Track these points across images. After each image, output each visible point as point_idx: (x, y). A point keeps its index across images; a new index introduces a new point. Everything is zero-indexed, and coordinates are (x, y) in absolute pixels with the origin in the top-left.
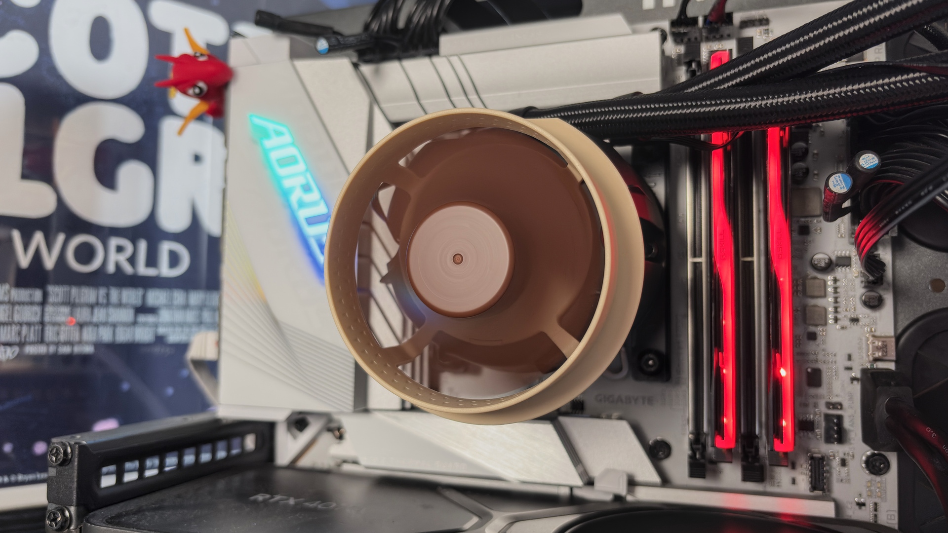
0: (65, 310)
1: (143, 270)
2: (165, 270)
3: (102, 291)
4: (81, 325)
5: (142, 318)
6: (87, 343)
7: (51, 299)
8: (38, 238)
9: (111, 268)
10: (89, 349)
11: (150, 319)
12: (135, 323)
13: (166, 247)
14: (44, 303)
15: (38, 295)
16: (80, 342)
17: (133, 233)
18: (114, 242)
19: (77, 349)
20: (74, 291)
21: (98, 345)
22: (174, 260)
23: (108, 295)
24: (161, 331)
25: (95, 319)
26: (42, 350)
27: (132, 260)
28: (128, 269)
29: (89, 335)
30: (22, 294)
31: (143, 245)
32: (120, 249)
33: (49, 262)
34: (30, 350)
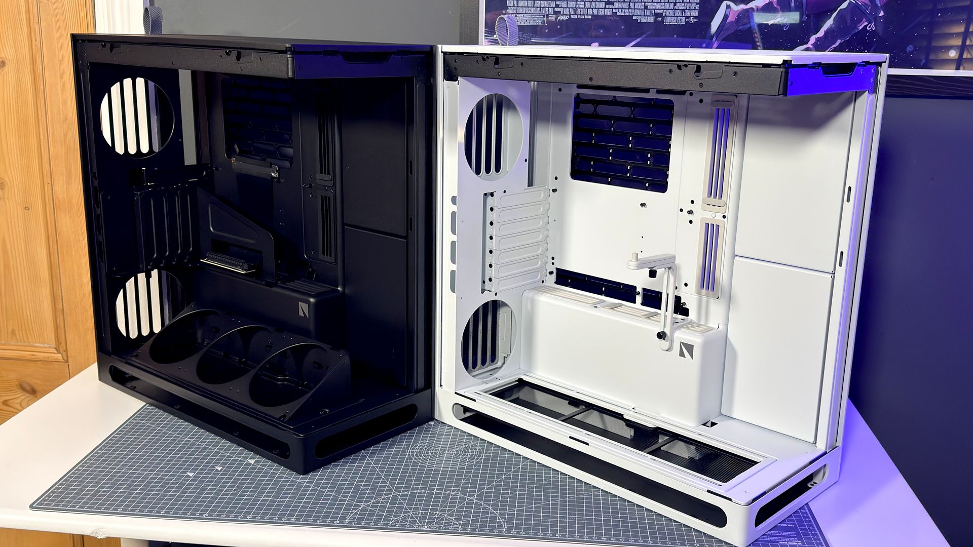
0: (583, 3)
4: (588, 9)
5: (607, 6)
6: (589, 15)
10: (590, 17)
11: (611, 6)
12: (605, 8)
16: (587, 15)
19: (586, 17)
21: (593, 16)
24: (614, 11)
25: (592, 7)
26: (576, 17)
29: (590, 12)
34: (572, 17)
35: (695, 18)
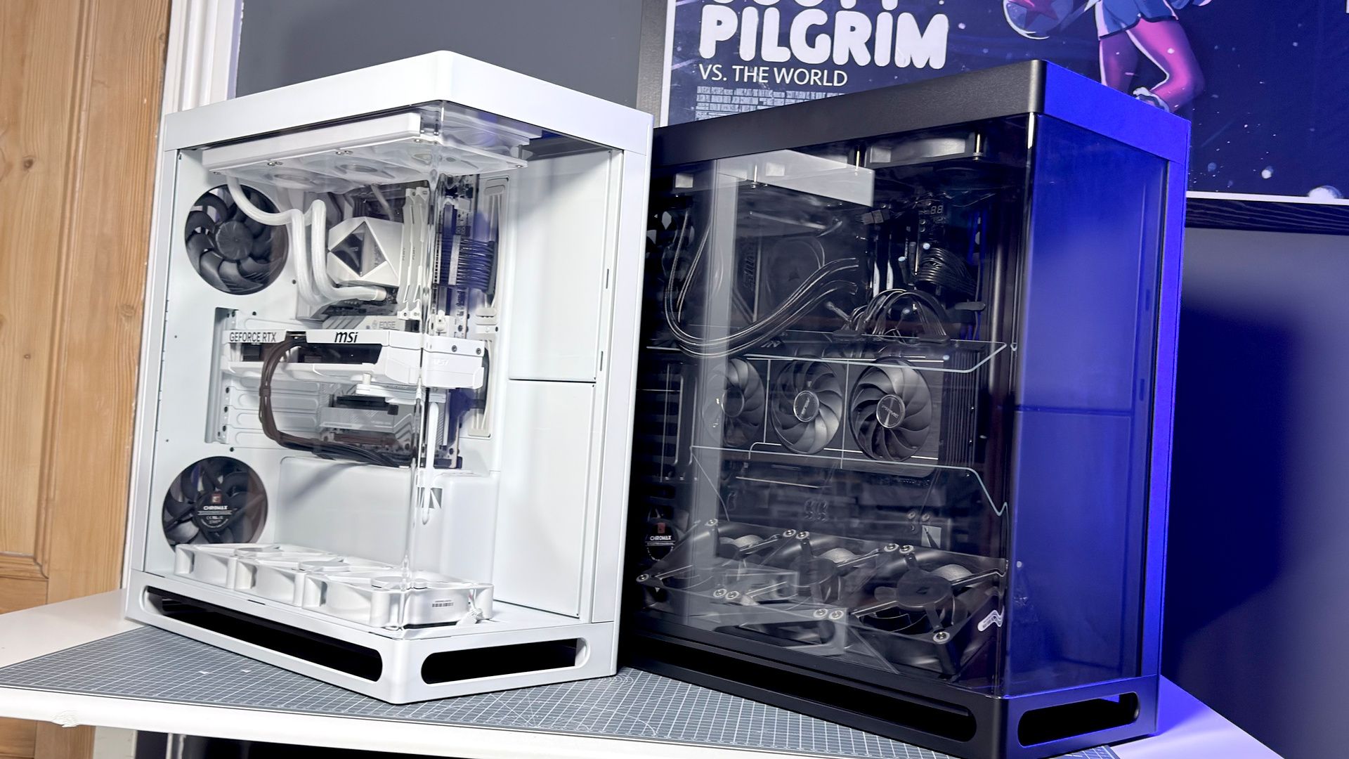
1: (825, 84)
2: (836, 84)
3: (808, 93)
7: (788, 97)
8: (784, 70)
9: (812, 83)
13: (836, 72)
14: (785, 98)
15: (783, 94)
17: (821, 67)
18: (813, 71)
20: (797, 92)
22: (841, 78)
23: (810, 94)
27: (821, 79)
28: (820, 84)
30: (777, 94)
31: (826, 72)
32: (816, 74)
33: (788, 81)
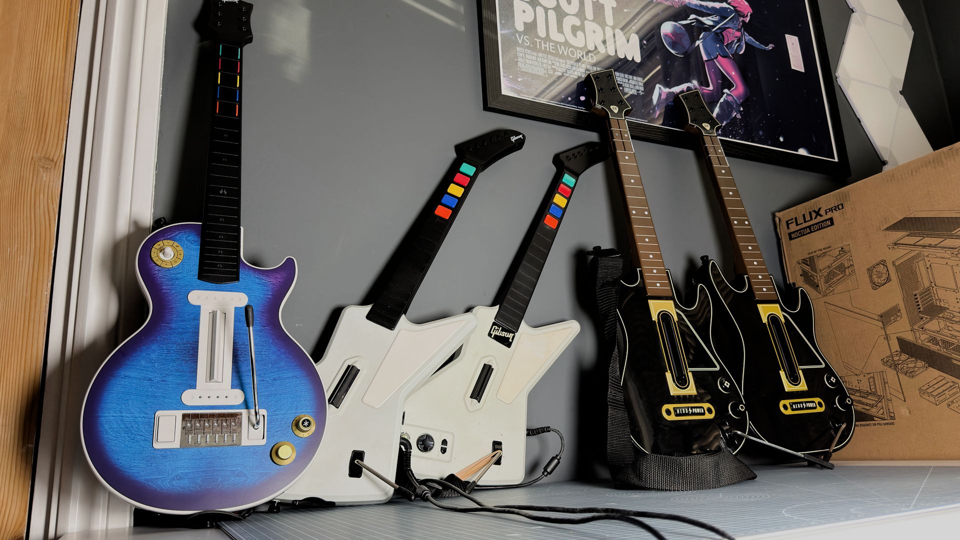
13: (590, 54)
17: (581, 49)
18: (578, 51)
32: (580, 53)
33: (565, 54)
35: (642, 91)
